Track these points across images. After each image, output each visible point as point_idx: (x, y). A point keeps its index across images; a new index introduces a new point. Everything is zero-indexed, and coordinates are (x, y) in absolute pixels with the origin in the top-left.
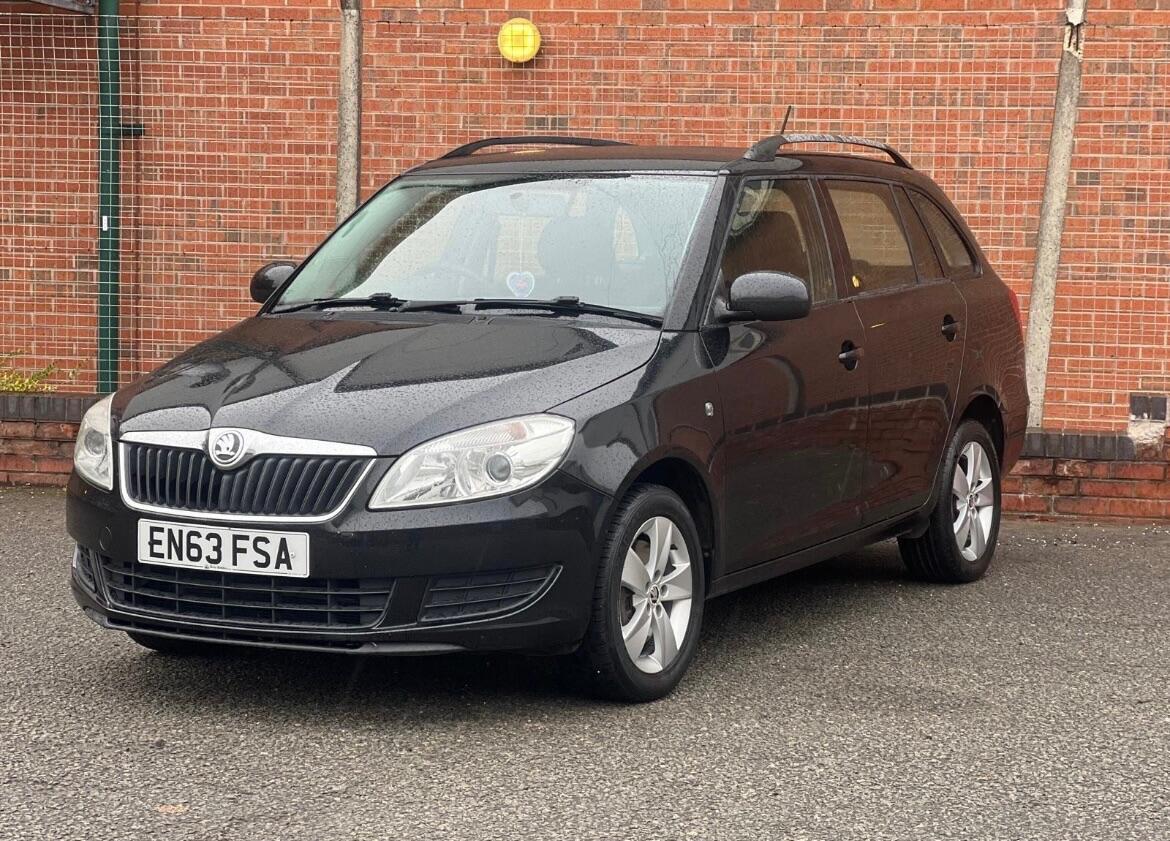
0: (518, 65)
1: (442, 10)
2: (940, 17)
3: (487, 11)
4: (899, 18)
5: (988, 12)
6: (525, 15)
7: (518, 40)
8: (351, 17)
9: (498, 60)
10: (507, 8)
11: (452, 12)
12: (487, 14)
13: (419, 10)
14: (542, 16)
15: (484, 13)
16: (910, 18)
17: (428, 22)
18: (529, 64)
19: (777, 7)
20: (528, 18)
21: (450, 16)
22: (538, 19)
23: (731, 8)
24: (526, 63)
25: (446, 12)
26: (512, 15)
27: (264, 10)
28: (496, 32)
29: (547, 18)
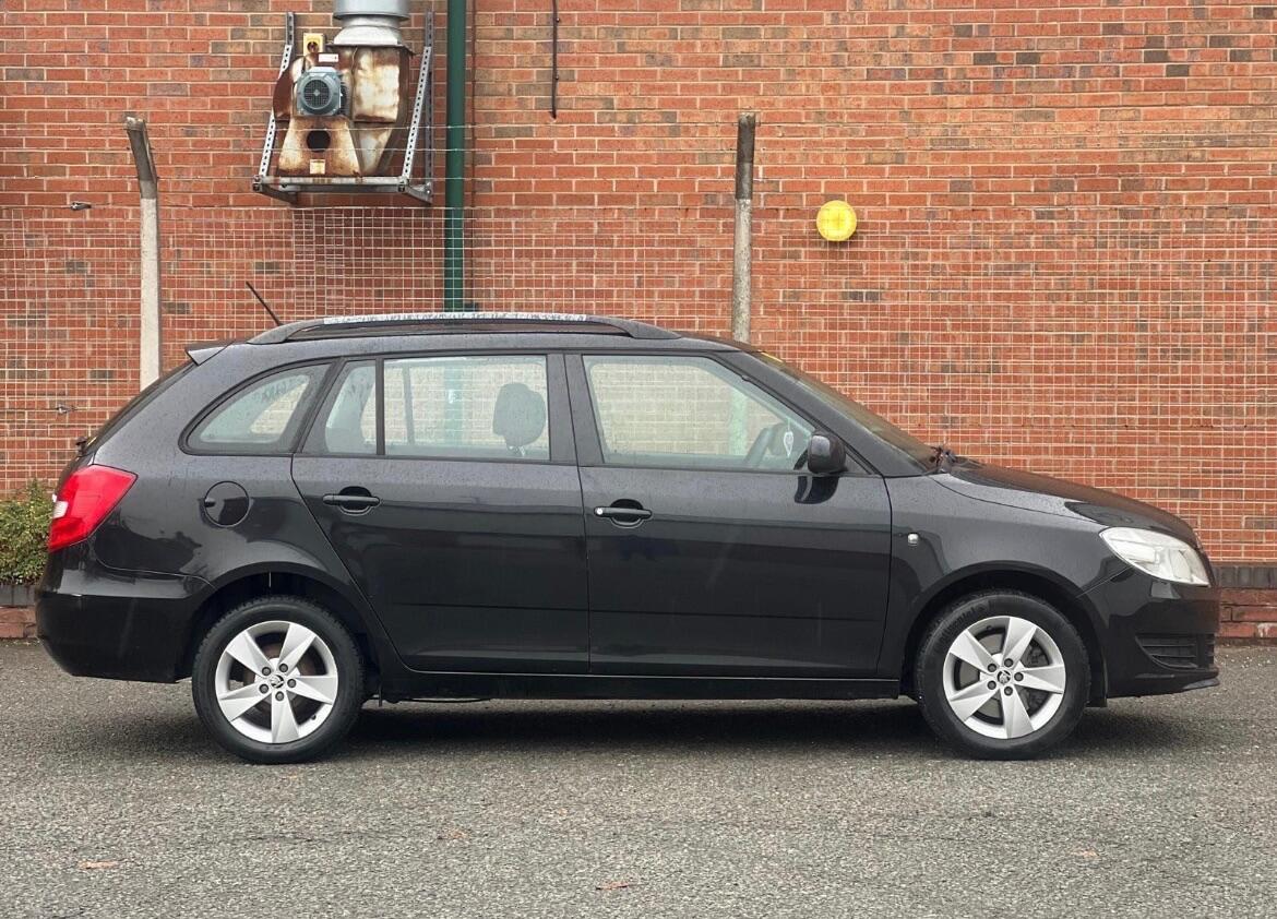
0: (833, 244)
1: (762, 194)
2: (1227, 197)
3: (804, 194)
4: (1190, 197)
5: (1271, 191)
6: (839, 198)
7: (837, 221)
8: (745, 205)
9: (815, 237)
10: (823, 191)
11: (771, 196)
12: (804, 198)
14: (856, 199)
15: (801, 196)
16: (1200, 197)
18: (843, 244)
19: (1076, 188)
20: (843, 200)
22: (854, 201)
23: (1032, 189)
24: (841, 242)
25: (765, 196)
26: (829, 198)
27: (593, 195)
28: (814, 214)
29: (861, 200)
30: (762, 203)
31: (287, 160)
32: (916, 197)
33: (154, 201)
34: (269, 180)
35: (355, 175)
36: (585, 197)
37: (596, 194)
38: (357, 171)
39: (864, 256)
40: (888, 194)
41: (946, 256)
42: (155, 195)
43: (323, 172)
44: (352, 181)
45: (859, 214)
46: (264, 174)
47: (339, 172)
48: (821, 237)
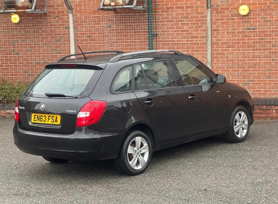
0: (243, 16)
1: (225, 4)
3: (236, 3)
6: (245, 4)
7: (244, 10)
9: (239, 15)
12: (236, 4)
13: (220, 4)
14: (249, 4)
15: (235, 4)
17: (222, 7)
20: (246, 5)
21: (227, 5)
22: (249, 5)
24: (245, 15)
26: (242, 4)
28: (238, 8)
29: (250, 4)
30: (225, 7)
31: (106, 2)
32: (264, 3)
33: (72, 15)
34: (102, 7)
35: (122, 5)
36: (182, 7)
37: (185, 6)
38: (122, 4)
39: (251, 18)
40: (257, 2)
41: (273, 18)
42: (72, 13)
43: (114, 5)
44: (121, 7)
45: (250, 8)
46: (102, 6)
47: (118, 5)
48: (240, 14)
